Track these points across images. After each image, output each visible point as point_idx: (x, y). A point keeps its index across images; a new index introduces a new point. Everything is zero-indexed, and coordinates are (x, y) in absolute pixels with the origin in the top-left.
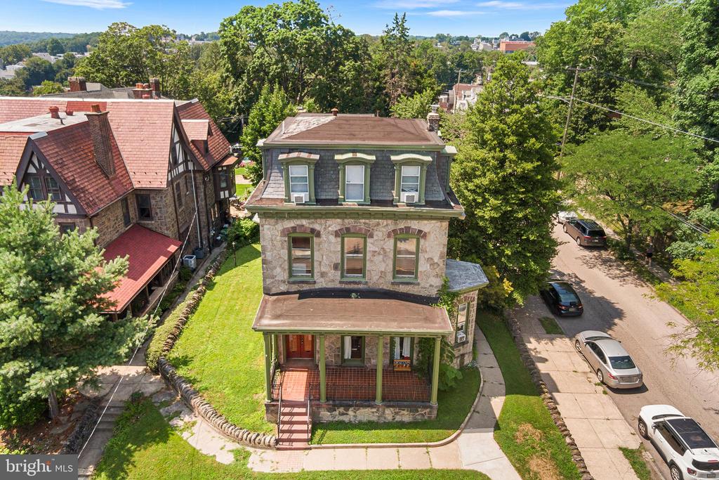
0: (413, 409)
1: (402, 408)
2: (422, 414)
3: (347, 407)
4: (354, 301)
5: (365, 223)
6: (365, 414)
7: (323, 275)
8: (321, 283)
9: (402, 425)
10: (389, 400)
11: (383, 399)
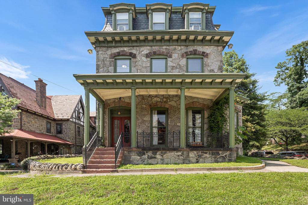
5: (166, 49)
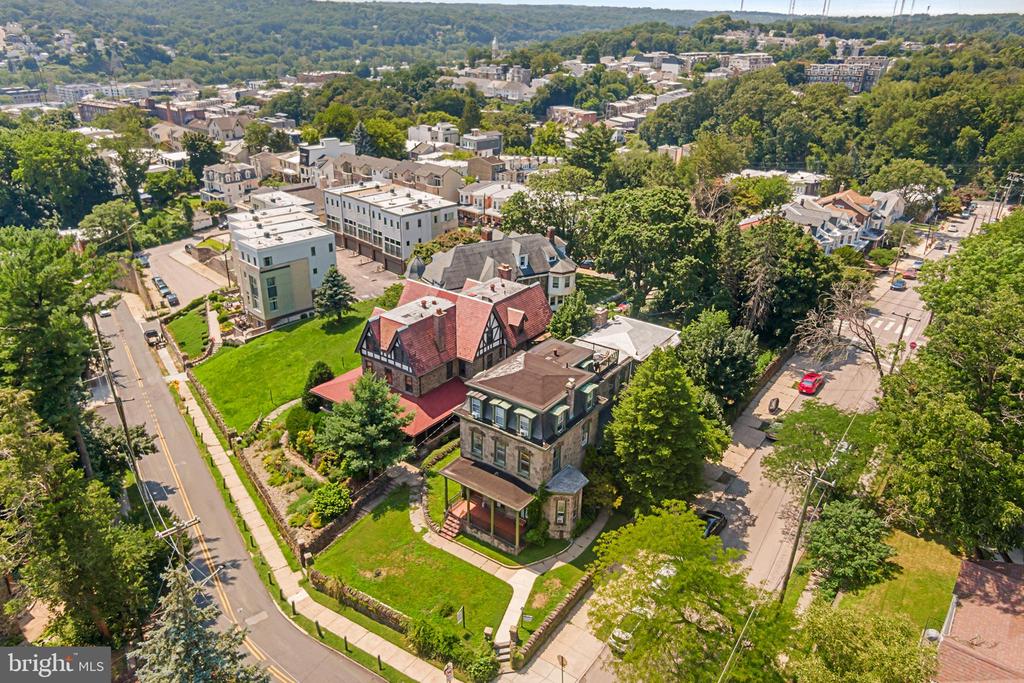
0: (507, 546)
1: (503, 542)
2: (510, 550)
3: (478, 530)
4: (494, 477)
6: (485, 538)
7: (486, 457)
8: (485, 461)
9: (500, 551)
10: (497, 535)
11: (494, 533)
